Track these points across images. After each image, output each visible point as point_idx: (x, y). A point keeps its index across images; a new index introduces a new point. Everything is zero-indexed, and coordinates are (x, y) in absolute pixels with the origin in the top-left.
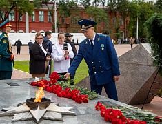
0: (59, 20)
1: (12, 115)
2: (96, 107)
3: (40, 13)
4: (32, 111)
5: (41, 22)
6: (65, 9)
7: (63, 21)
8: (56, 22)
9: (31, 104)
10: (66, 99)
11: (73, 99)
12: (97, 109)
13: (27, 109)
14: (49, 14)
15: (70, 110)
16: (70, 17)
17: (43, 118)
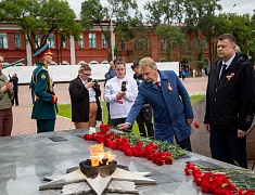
0: (117, 44)
1: (59, 187)
2: (186, 170)
3: (90, 36)
4: (89, 180)
5: (91, 49)
6: (125, 30)
7: (123, 46)
8: (113, 48)
9: (88, 169)
10: (139, 159)
11: (150, 159)
12: (187, 174)
13: (82, 176)
14: (103, 37)
15: (147, 176)
16: (133, 41)
17: (106, 191)
